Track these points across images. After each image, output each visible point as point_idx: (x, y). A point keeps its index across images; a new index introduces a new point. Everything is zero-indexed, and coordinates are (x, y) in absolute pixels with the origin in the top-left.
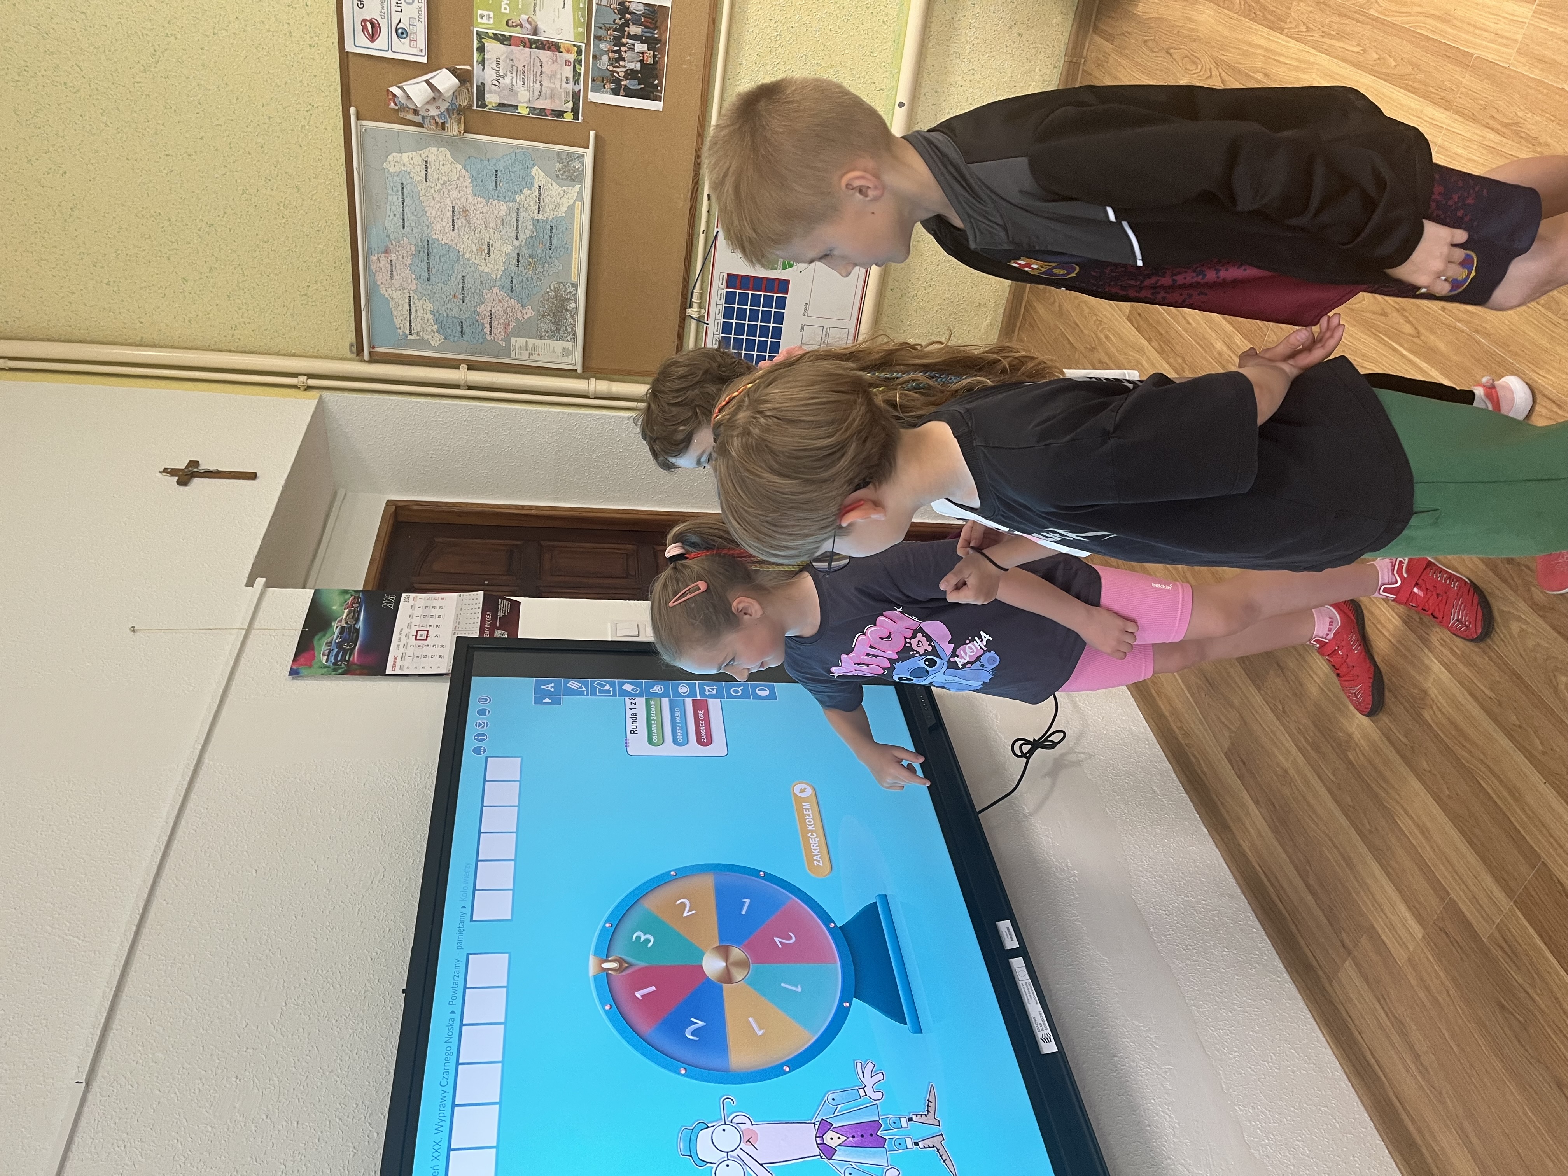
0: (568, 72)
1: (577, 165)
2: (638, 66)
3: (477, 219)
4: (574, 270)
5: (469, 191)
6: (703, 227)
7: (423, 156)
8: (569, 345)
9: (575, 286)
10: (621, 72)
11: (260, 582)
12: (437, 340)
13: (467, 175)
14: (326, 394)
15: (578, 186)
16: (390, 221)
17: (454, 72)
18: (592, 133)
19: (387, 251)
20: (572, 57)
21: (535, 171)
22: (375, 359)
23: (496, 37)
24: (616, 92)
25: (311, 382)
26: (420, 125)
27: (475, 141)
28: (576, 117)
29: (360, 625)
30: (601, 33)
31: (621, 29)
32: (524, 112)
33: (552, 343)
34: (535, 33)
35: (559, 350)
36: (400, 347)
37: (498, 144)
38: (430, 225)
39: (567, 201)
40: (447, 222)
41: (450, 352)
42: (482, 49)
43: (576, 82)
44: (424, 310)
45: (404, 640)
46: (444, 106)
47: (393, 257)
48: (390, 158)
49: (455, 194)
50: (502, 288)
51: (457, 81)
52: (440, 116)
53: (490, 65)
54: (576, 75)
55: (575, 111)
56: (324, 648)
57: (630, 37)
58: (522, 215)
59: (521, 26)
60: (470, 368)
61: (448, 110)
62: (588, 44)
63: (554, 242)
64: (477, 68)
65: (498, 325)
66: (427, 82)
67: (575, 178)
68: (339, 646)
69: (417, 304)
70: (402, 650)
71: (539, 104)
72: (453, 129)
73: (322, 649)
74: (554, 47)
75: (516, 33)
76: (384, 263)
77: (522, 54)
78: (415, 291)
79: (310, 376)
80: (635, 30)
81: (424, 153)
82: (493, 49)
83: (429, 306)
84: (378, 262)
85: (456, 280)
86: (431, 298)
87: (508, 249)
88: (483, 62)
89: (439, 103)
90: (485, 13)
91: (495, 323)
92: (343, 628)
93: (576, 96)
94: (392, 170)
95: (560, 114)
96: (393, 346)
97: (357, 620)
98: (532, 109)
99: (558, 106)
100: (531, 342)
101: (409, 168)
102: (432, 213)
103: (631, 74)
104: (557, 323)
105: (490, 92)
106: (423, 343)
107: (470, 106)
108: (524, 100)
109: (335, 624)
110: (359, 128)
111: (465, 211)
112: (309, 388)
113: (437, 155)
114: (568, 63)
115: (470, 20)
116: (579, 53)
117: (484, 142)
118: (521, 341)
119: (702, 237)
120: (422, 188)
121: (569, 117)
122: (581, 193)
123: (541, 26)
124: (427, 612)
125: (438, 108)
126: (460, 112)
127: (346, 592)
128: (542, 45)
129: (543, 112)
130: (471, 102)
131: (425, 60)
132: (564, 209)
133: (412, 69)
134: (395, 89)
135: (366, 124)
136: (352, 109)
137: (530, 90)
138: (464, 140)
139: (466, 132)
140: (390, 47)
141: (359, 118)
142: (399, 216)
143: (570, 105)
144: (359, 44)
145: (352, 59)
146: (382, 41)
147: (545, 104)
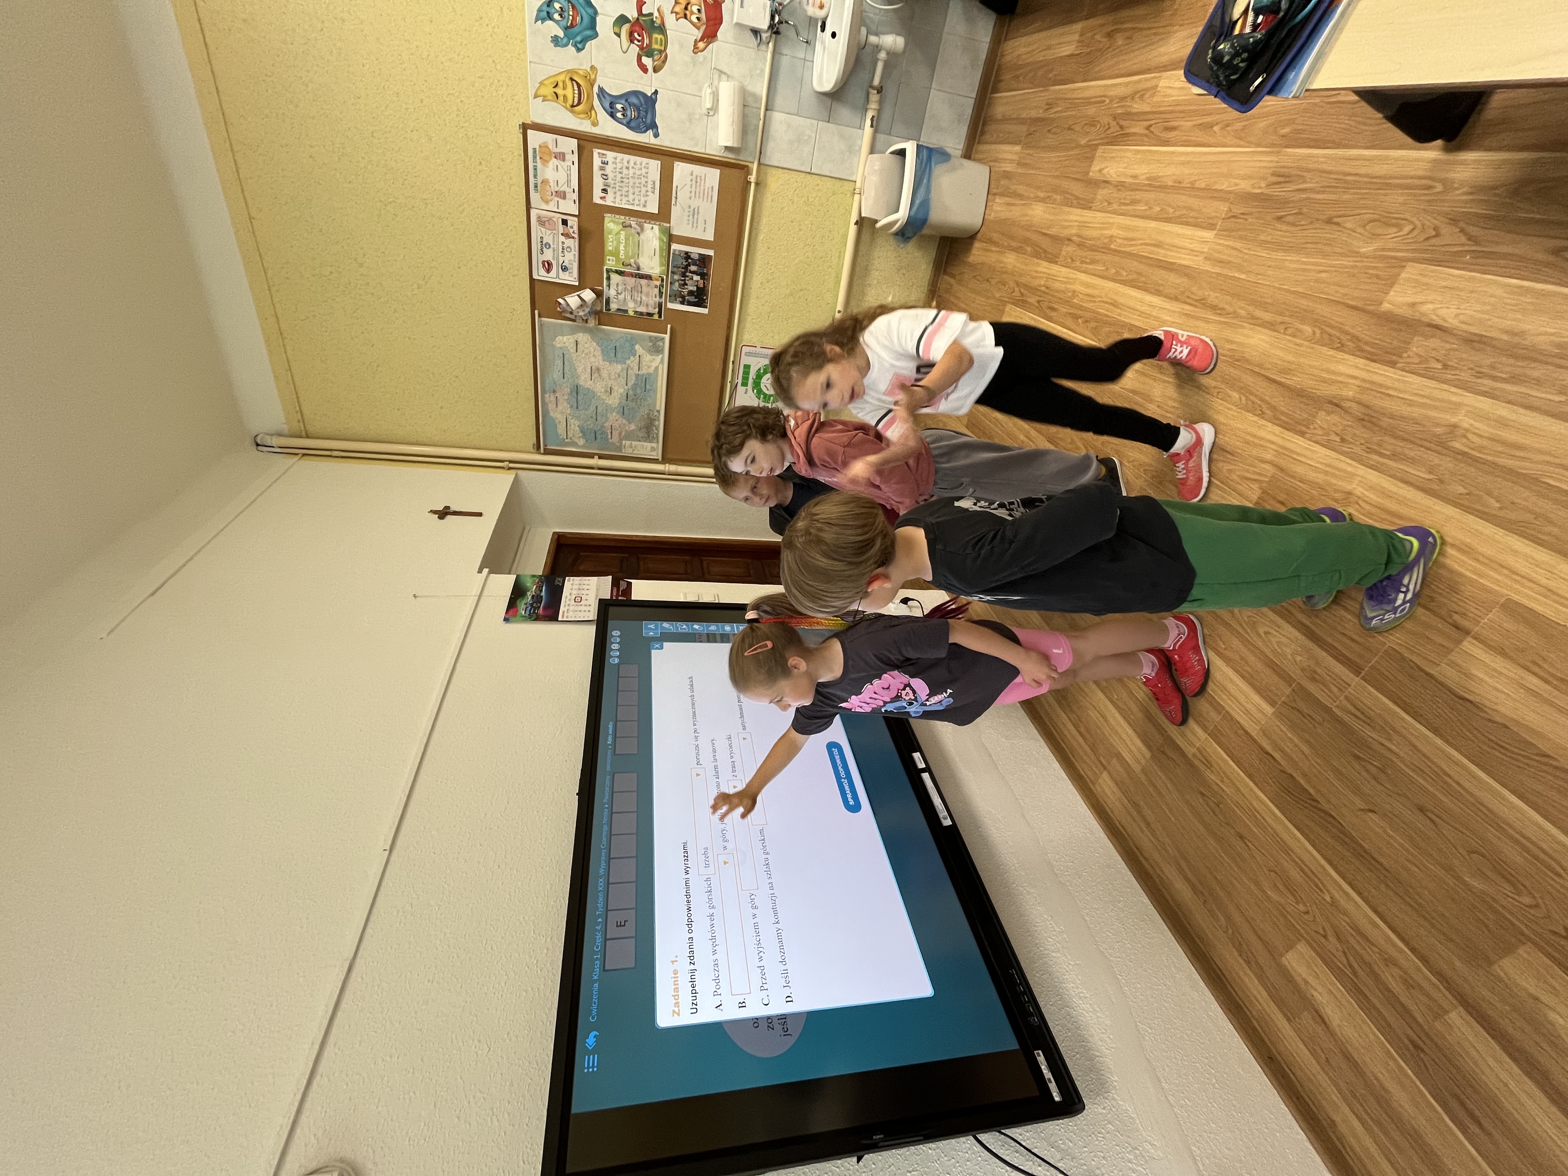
0: (656, 291)
1: (661, 344)
2: (695, 289)
3: (605, 374)
4: (658, 403)
5: (600, 358)
6: (729, 379)
7: (575, 338)
8: (654, 445)
9: (658, 412)
10: (685, 292)
11: (486, 571)
12: (581, 442)
13: (599, 349)
14: (519, 472)
15: (661, 356)
16: (556, 375)
17: (593, 290)
18: (669, 326)
19: (554, 391)
20: (658, 283)
21: (637, 347)
22: (547, 452)
23: (617, 272)
24: (682, 303)
25: (511, 465)
26: (574, 321)
27: (604, 330)
28: (660, 317)
29: (543, 594)
30: (675, 270)
31: (686, 268)
32: (631, 313)
33: (645, 444)
34: (638, 269)
35: (649, 448)
36: (561, 446)
37: (616, 332)
38: (578, 377)
39: (654, 364)
40: (588, 375)
41: (589, 448)
42: (608, 278)
43: (661, 297)
44: (575, 425)
45: (568, 602)
46: (587, 310)
47: (557, 395)
48: (557, 339)
49: (592, 359)
50: (618, 413)
51: (594, 295)
52: (585, 315)
53: (613, 287)
54: (661, 293)
55: (660, 313)
56: (523, 606)
57: (691, 272)
58: (629, 371)
59: (630, 265)
60: (600, 458)
61: (589, 311)
62: (667, 276)
63: (648, 387)
64: (606, 288)
65: (616, 434)
66: (578, 296)
67: (658, 350)
68: (532, 605)
69: (572, 421)
70: (567, 607)
71: (639, 309)
72: (592, 323)
73: (522, 607)
74: (648, 277)
75: (627, 270)
76: (553, 398)
77: (631, 281)
78: (570, 414)
79: (511, 462)
80: (693, 268)
81: (576, 336)
82: (615, 278)
83: (577, 423)
84: (550, 398)
85: (592, 408)
86: (578, 418)
87: (621, 390)
88: (609, 286)
89: (585, 308)
90: (611, 258)
91: (614, 432)
92: (533, 597)
93: (660, 305)
94: (558, 346)
95: (650, 315)
96: (557, 445)
97: (541, 591)
98: (636, 312)
99: (651, 310)
100: (634, 443)
101: (567, 344)
102: (579, 370)
103: (691, 293)
104: (648, 433)
105: (613, 302)
106: (574, 444)
107: (602, 310)
108: (631, 307)
109: (529, 593)
110: (540, 322)
111: (598, 369)
112: (510, 468)
113: (583, 337)
114: (656, 287)
115: (602, 262)
116: (662, 280)
117: (610, 331)
118: (628, 443)
119: (729, 385)
120: (574, 356)
121: (656, 317)
122: (662, 359)
123: (641, 265)
124: (581, 587)
125: (583, 311)
126: (596, 313)
127: (534, 576)
128: (642, 277)
129: (641, 314)
130: (602, 307)
131: (577, 284)
132: (653, 368)
133: (570, 289)
134: (560, 300)
135: (543, 319)
136: (536, 312)
137: (635, 301)
138: (598, 329)
139: (599, 324)
140: (558, 276)
141: (540, 316)
142: (561, 372)
143: (657, 310)
144: (540, 274)
145: (536, 283)
146: (553, 273)
147: (642, 309)
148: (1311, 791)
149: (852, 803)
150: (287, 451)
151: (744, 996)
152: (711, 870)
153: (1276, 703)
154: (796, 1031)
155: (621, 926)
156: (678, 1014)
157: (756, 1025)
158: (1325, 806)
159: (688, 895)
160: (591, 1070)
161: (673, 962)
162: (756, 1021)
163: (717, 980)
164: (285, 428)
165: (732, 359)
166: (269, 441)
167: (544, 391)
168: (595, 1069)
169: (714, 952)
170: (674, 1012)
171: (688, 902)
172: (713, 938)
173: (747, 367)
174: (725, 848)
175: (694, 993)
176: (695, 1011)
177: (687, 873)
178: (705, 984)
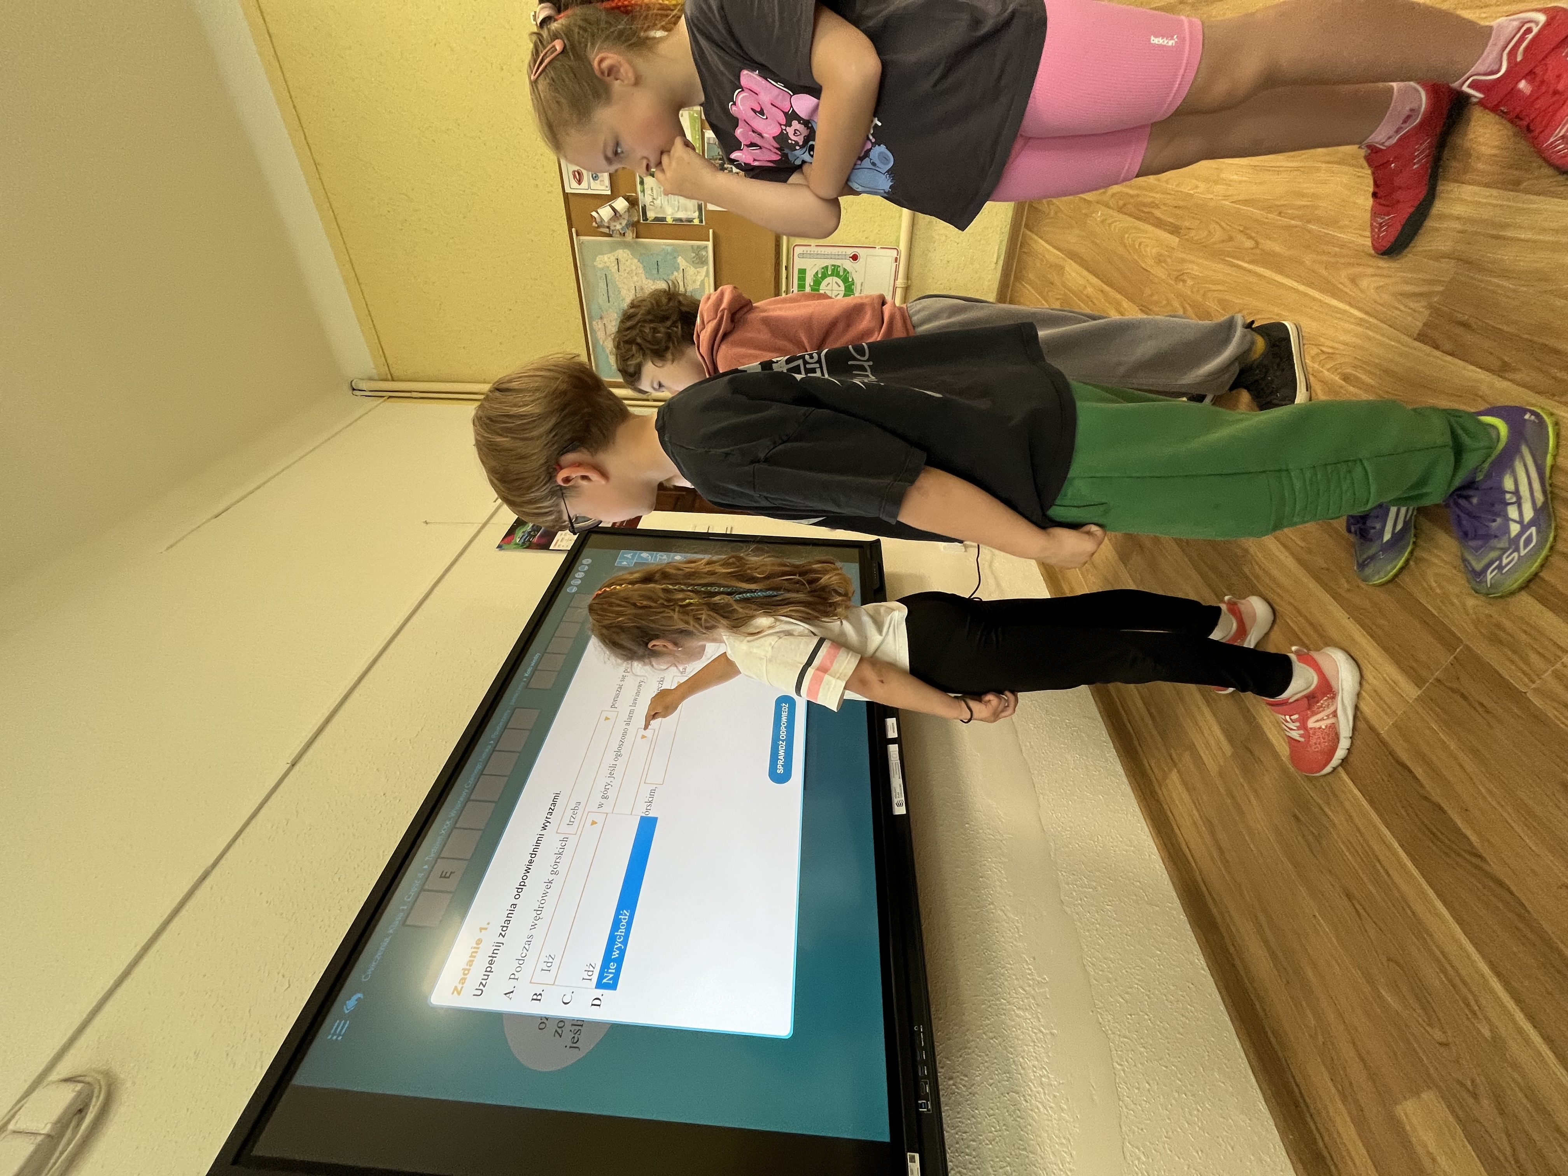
1: (704, 253)
5: (643, 276)
7: (616, 256)
13: (641, 266)
15: (705, 268)
16: (602, 299)
17: (627, 199)
18: (711, 231)
19: (601, 318)
21: (680, 260)
26: (610, 236)
27: (642, 244)
28: (701, 221)
32: (670, 221)
37: (656, 244)
39: (700, 278)
42: (642, 183)
46: (624, 222)
47: (605, 321)
48: (598, 259)
49: (635, 278)
51: (627, 203)
52: (622, 229)
53: (648, 192)
55: (700, 218)
61: (626, 225)
64: (640, 195)
66: (610, 206)
67: (703, 262)
68: (529, 534)
70: (563, 536)
71: (678, 216)
72: (630, 236)
73: (519, 534)
76: (601, 326)
81: (616, 254)
84: (598, 325)
88: (643, 191)
89: (620, 220)
94: (600, 266)
95: (690, 220)
98: (675, 220)
99: (690, 215)
101: (608, 264)
102: (624, 292)
105: (650, 210)
107: (638, 221)
108: (669, 214)
110: (579, 241)
113: (623, 254)
117: (649, 243)
120: (617, 276)
121: (696, 222)
122: (707, 272)
125: (621, 224)
126: (634, 225)
129: (681, 220)
130: (639, 216)
131: (609, 193)
132: (698, 283)
133: (602, 200)
134: (594, 214)
135: (582, 238)
136: (573, 230)
137: (673, 207)
138: (636, 243)
139: (637, 237)
140: (589, 187)
141: (577, 235)
142: (606, 295)
143: (697, 214)
144: (573, 187)
145: (570, 197)
146: (584, 184)
147: (681, 215)
148: (1473, 838)
149: (780, 770)
150: (377, 394)
151: (543, 987)
152: (572, 829)
153: (1425, 681)
154: (587, 1044)
155: (445, 877)
156: (459, 993)
157: (542, 1026)
158: (1496, 868)
159: (534, 854)
160: (335, 1037)
161: (481, 929)
162: (543, 1021)
163: (522, 960)
164: (374, 372)
165: (784, 264)
166: (363, 385)
167: (590, 318)
168: (340, 1038)
169: (534, 926)
170: (456, 988)
171: (531, 862)
172: (539, 910)
173: (802, 272)
174: (601, 806)
175: (489, 971)
176: (479, 992)
177: (544, 828)
178: (505, 964)
